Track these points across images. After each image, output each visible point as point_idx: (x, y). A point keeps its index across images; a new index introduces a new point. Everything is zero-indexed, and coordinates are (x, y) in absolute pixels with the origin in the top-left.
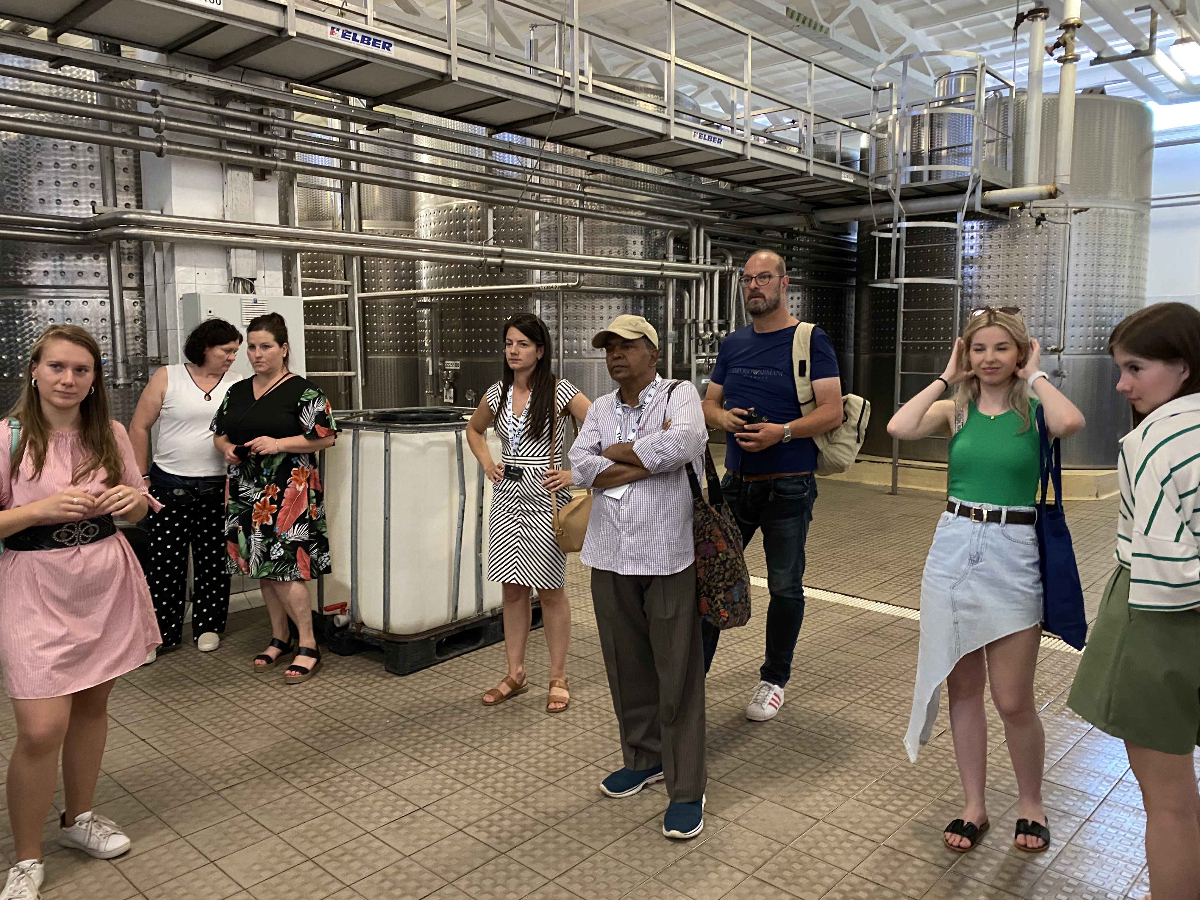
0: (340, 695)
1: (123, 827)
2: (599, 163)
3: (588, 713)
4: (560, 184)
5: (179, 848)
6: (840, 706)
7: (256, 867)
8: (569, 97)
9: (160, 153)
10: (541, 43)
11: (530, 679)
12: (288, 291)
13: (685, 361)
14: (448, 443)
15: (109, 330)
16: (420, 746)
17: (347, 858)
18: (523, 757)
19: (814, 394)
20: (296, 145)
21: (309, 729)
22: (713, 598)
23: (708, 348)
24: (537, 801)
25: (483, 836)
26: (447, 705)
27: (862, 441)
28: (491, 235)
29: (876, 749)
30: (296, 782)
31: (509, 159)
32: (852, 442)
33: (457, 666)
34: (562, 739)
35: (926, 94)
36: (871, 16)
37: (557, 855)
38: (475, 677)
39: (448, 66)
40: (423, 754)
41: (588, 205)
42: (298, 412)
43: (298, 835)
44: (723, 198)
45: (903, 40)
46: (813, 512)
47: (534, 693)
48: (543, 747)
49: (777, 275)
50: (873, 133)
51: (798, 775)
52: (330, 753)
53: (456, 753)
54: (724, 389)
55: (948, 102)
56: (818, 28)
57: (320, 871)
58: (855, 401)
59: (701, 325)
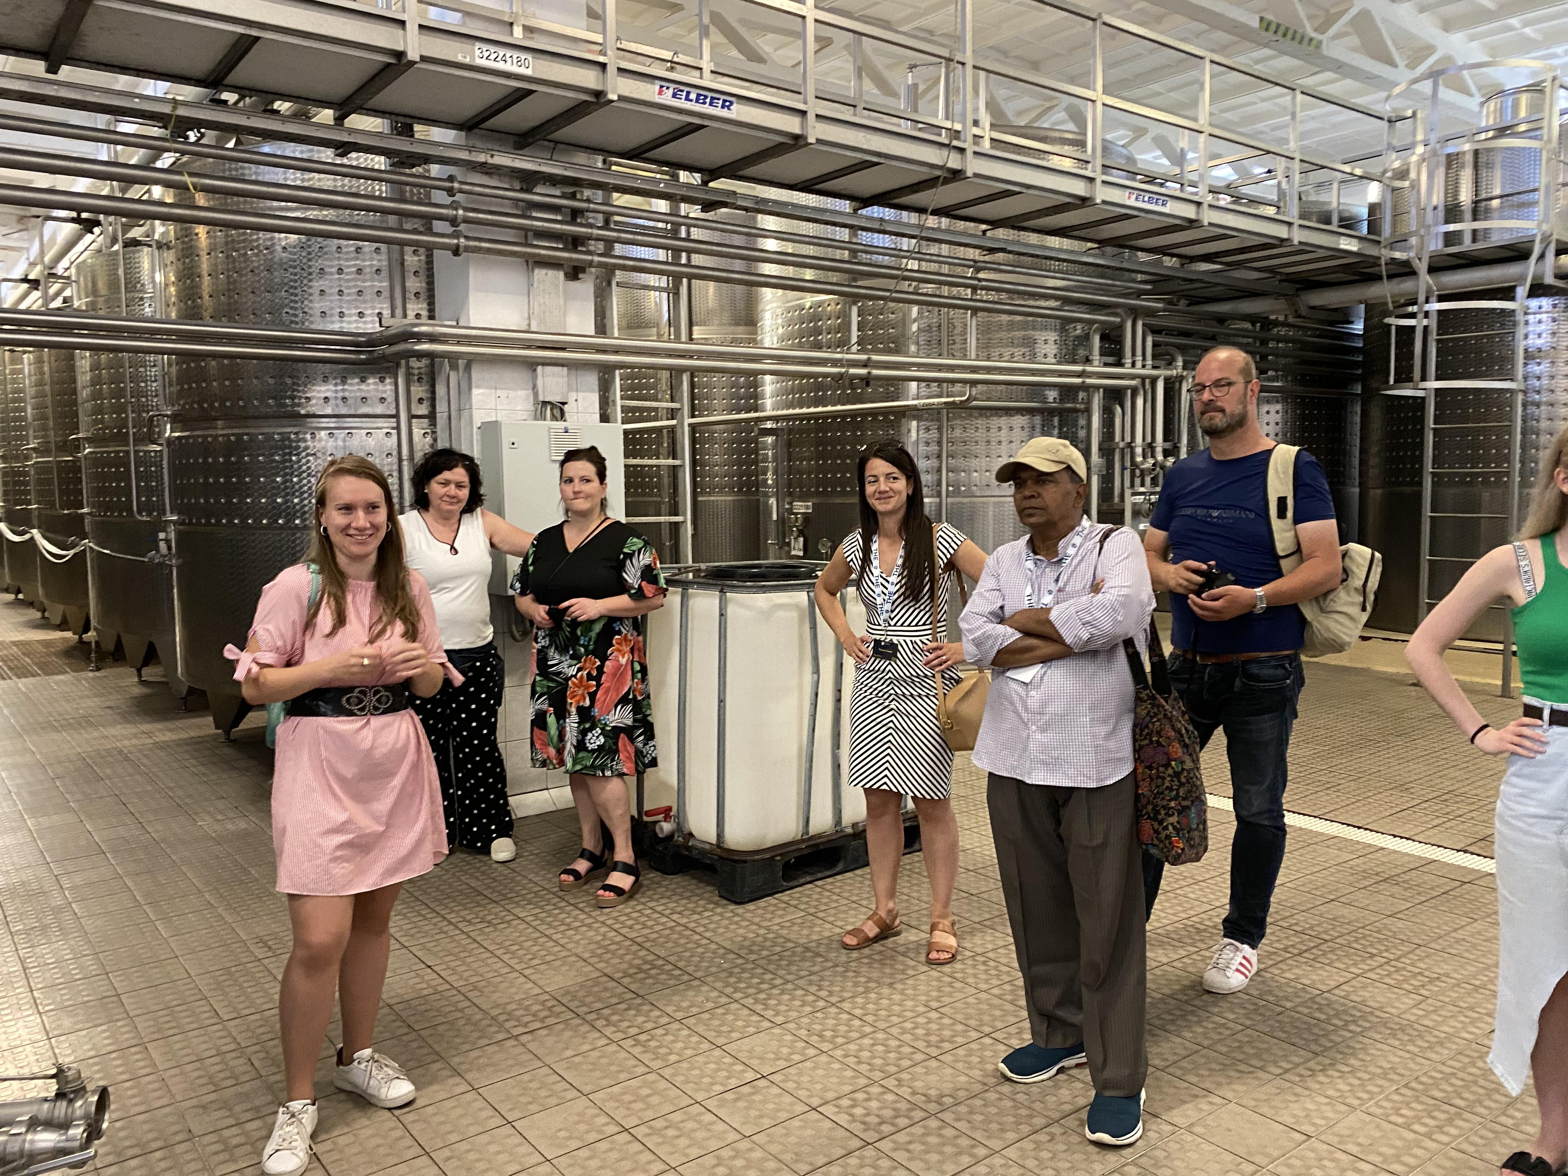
0: (663, 924)
1: (409, 1071)
2: (998, 240)
3: (982, 968)
4: (945, 269)
5: (469, 1103)
6: (1342, 980)
7: (562, 1134)
8: (959, 156)
9: (456, 251)
10: (921, 88)
11: (904, 919)
12: (605, 418)
13: (1116, 500)
14: (797, 607)
15: (395, 467)
16: (762, 996)
17: (671, 1132)
18: (895, 1019)
19: (1298, 544)
20: (615, 234)
21: (624, 966)
22: (1161, 822)
23: (1148, 480)
24: (913, 1079)
25: (843, 1119)
26: (797, 945)
27: (1369, 608)
28: (854, 339)
29: (1397, 1043)
30: (608, 1031)
31: (879, 240)
32: (1355, 611)
33: (809, 896)
34: (947, 1000)
35: (1467, 123)
36: (1384, 20)
37: (941, 1153)
38: (833, 911)
39: (803, 126)
40: (767, 1007)
41: (982, 294)
42: (621, 566)
43: (612, 1098)
44: (1168, 278)
45: (1430, 49)
46: (1299, 708)
47: (909, 937)
48: (921, 1009)
49: (1240, 380)
50: (1387, 182)
51: (1279, 1071)
52: (651, 998)
53: (808, 1009)
54: (1170, 537)
55: (1502, 131)
56: (1306, 40)
57: (637, 1146)
58: (1360, 555)
59: (1139, 450)
